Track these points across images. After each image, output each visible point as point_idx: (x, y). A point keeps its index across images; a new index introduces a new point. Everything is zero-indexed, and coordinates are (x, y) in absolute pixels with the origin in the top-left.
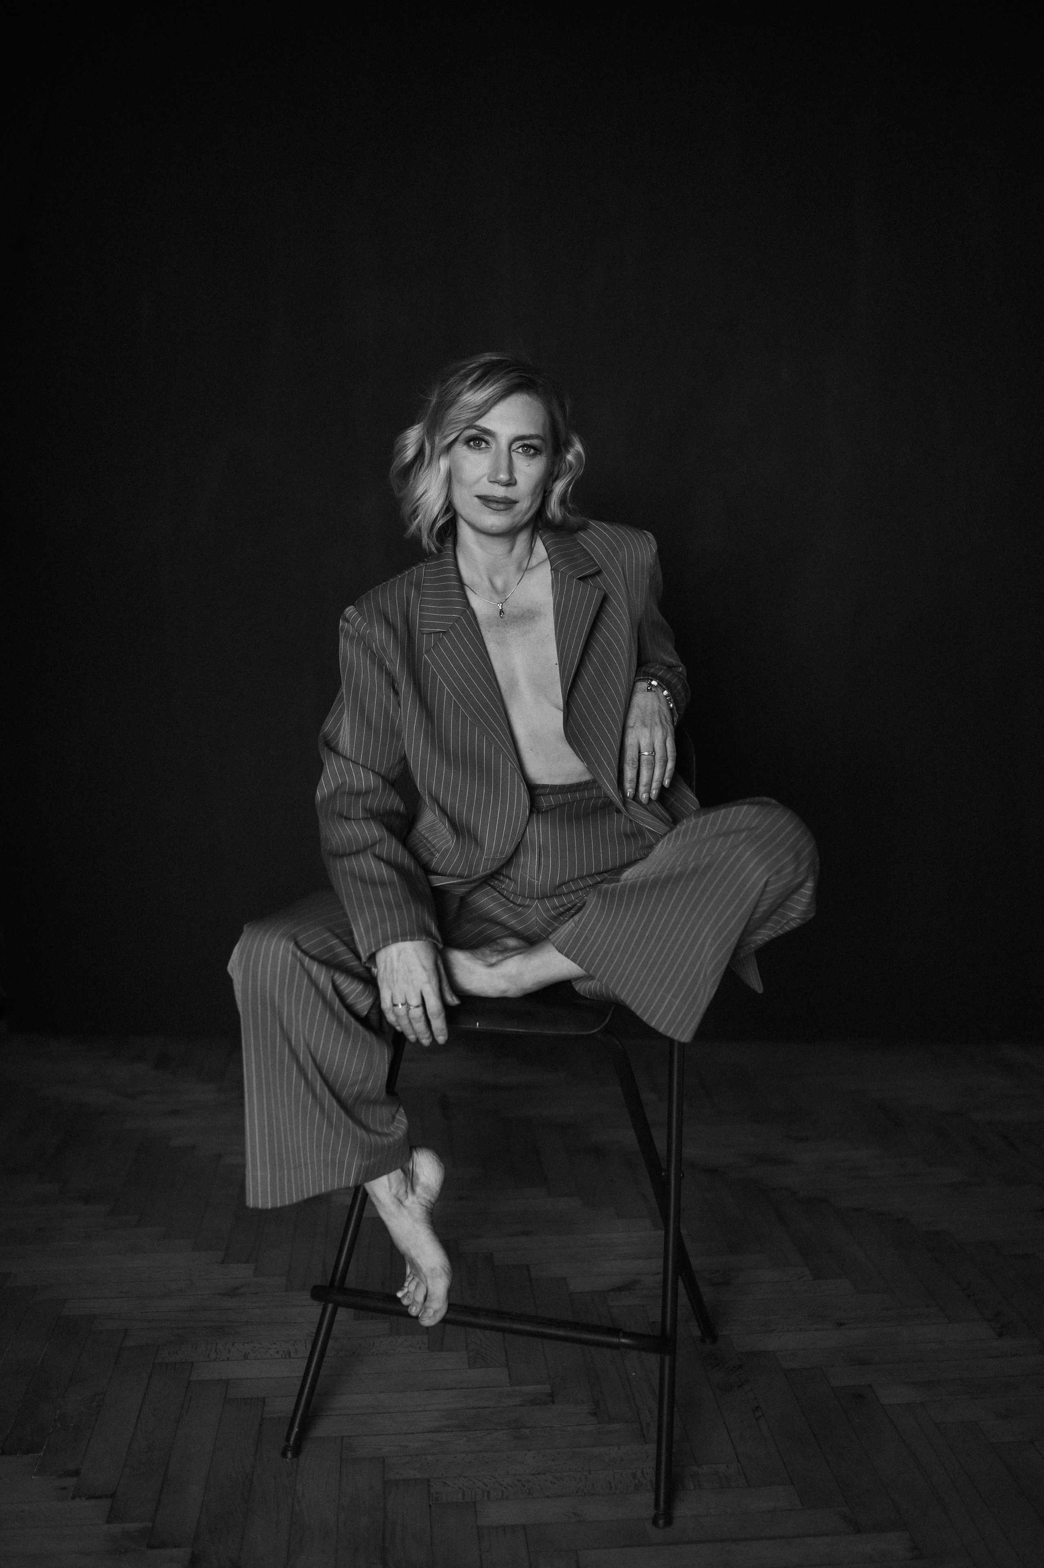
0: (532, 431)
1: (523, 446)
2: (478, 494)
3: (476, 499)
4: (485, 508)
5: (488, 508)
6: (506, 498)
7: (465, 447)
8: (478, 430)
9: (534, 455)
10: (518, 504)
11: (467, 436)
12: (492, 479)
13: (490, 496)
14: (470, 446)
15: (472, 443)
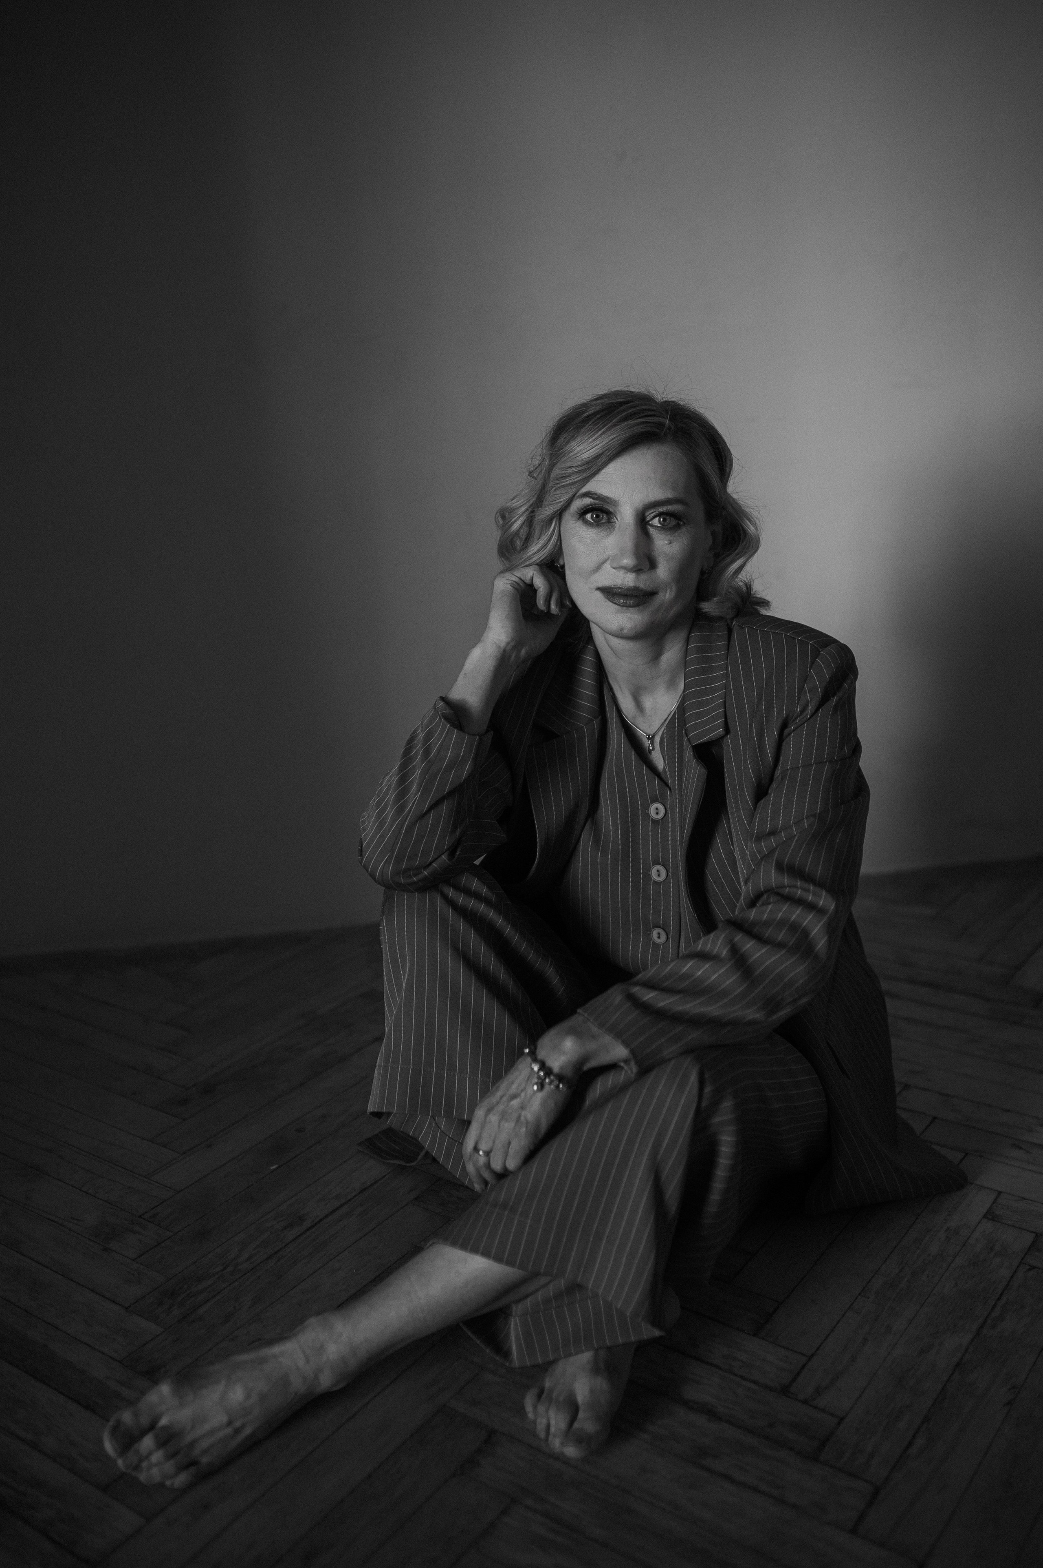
0: (670, 495)
1: (660, 515)
2: (600, 585)
3: (599, 594)
4: (611, 604)
5: (614, 605)
6: (636, 589)
7: (579, 524)
8: (593, 498)
9: (677, 527)
10: (656, 596)
11: (579, 507)
12: (615, 565)
13: (614, 588)
14: (586, 522)
15: (588, 516)
